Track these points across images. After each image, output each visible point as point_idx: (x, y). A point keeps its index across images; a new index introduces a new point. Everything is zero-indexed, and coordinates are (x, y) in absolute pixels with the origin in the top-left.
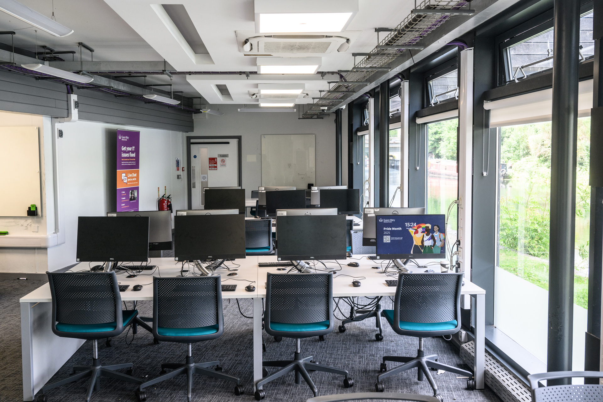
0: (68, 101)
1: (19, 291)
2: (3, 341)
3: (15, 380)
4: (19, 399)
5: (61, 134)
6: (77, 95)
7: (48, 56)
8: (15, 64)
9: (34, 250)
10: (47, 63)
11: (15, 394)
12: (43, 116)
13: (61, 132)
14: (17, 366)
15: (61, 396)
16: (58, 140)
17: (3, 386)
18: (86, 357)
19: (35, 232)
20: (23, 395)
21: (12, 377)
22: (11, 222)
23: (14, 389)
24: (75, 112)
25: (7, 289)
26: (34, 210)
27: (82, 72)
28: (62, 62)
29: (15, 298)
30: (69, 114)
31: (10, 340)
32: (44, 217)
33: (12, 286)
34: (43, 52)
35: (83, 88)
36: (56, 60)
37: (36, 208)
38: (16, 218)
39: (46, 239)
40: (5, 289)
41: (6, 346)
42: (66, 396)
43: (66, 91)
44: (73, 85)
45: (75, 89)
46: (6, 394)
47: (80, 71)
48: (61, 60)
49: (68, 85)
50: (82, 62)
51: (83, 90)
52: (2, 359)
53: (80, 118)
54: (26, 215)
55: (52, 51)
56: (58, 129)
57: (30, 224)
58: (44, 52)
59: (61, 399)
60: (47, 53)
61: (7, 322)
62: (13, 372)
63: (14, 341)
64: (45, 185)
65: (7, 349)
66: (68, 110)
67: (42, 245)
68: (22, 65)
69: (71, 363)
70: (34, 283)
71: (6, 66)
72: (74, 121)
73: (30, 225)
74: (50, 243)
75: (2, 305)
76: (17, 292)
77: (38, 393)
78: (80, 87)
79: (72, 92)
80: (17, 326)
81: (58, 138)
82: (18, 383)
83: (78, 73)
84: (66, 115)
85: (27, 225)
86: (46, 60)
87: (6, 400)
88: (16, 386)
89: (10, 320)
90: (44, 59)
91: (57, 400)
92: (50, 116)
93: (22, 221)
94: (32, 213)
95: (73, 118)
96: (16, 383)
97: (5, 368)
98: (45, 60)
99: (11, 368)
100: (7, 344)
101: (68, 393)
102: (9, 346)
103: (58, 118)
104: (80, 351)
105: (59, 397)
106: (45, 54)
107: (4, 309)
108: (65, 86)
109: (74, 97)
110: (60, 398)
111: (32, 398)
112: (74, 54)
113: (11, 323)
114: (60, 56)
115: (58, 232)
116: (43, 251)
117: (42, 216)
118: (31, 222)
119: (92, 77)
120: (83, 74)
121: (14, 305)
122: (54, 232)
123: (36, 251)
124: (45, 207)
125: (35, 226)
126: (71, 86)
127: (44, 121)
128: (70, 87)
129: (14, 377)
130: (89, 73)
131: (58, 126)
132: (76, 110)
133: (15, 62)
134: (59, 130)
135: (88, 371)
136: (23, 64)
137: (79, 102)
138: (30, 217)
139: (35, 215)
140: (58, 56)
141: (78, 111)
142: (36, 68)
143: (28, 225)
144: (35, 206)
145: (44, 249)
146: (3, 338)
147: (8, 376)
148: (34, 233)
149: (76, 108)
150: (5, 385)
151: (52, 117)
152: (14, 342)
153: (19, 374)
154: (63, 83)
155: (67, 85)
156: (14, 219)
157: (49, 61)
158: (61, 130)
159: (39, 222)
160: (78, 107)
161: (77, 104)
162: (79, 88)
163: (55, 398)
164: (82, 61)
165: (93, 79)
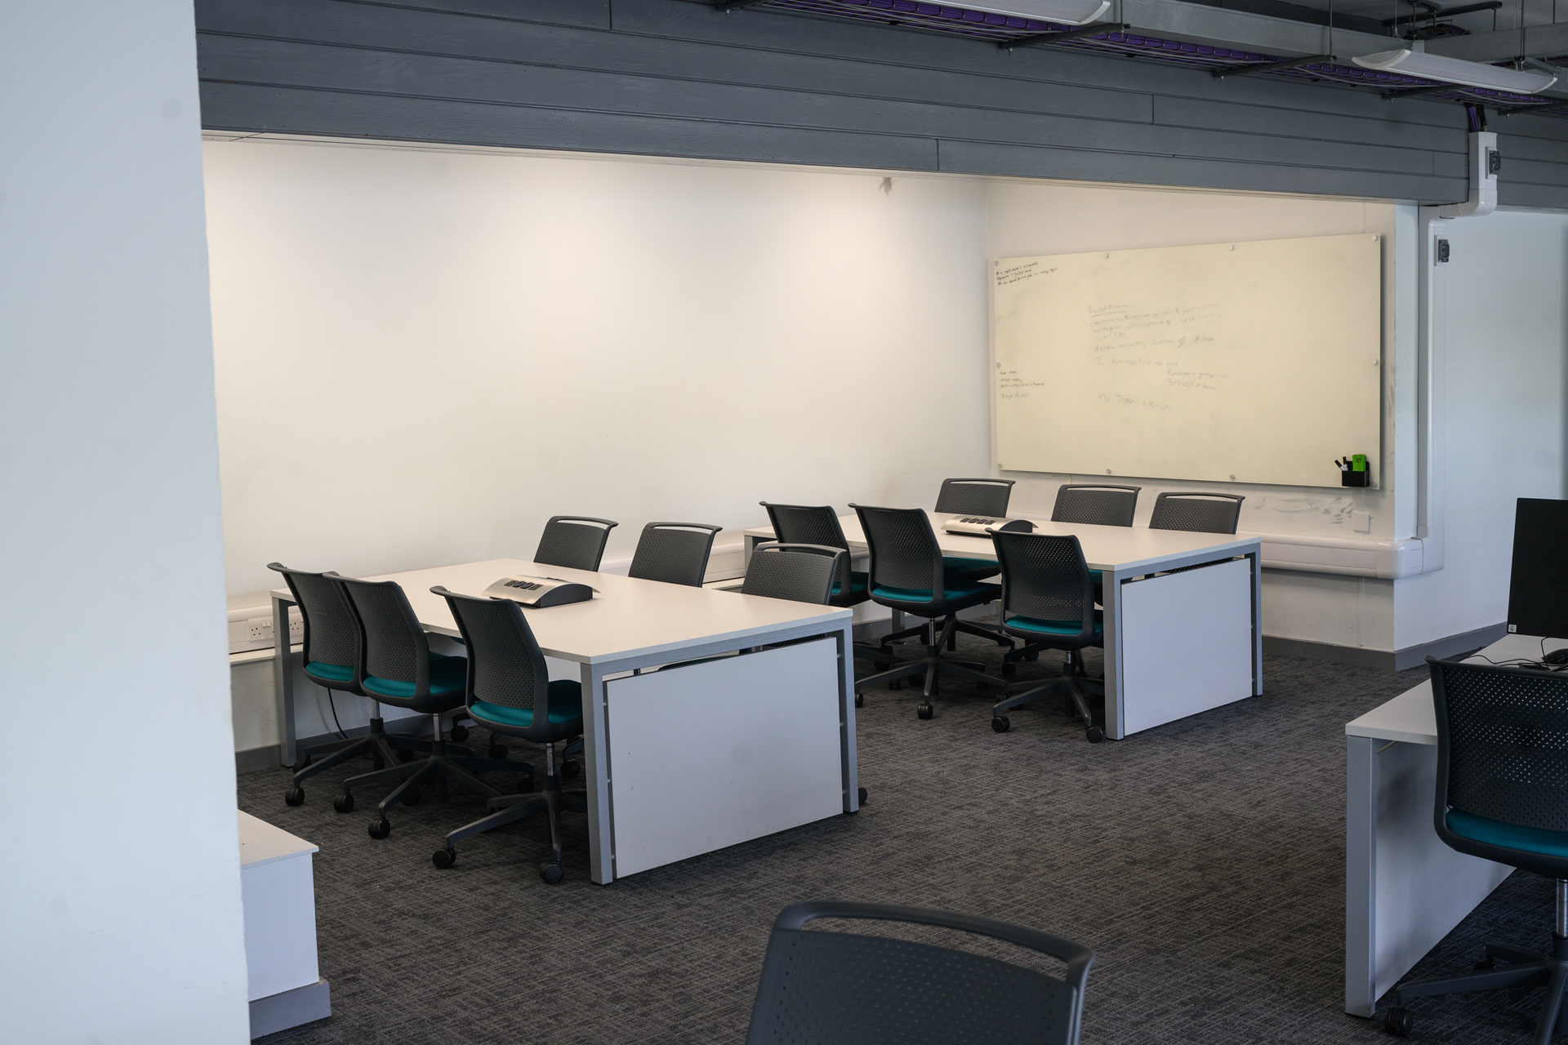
0: (1469, 154)
1: (1315, 693)
2: (1281, 827)
3: (1319, 944)
4: (1332, 1002)
5: (1444, 251)
6: (1496, 134)
7: (1422, 24)
8: (1335, 58)
9: (1358, 581)
10: (1419, 44)
11: (1320, 986)
12: (1395, 204)
13: (1444, 247)
14: (1323, 906)
15: (1450, 1024)
16: (1435, 270)
17: (1289, 956)
18: (1518, 917)
19: (1362, 532)
20: (1343, 994)
21: (1309, 933)
22: (1299, 500)
23: (1317, 971)
24: (1488, 185)
25: (1282, 684)
26: (1362, 470)
27: (1524, 59)
28: (1463, 37)
29: (1306, 711)
30: (1469, 193)
31: (1300, 828)
32: (1388, 492)
33: (1297, 677)
34: (1408, 17)
35: (1516, 110)
36: (1443, 34)
37: (1367, 465)
38: (1313, 490)
39: (1391, 555)
40: (1278, 682)
41: (1289, 843)
42: (1468, 1027)
43: (1465, 124)
44: (1485, 105)
45: (1490, 114)
46: (1297, 981)
47: (1518, 59)
48: (1460, 31)
49: (1472, 105)
50: (1523, 30)
51: (1516, 116)
52: (1282, 879)
53: (1504, 201)
54: (1339, 484)
55: (1432, 8)
56: (1435, 237)
57: (1348, 510)
58: (1412, 16)
59: (1453, 1033)
60: (1421, 18)
61: (1289, 776)
62: (1312, 921)
63: (1310, 832)
64: (1393, 399)
65: (1294, 851)
66: (1468, 179)
67: (1381, 570)
68: (1355, 60)
69: (1475, 929)
70: (1353, 675)
71: (1308, 69)
72: (1486, 212)
73: (1349, 512)
74: (1404, 567)
75: (1274, 725)
76: (1309, 693)
77: (1384, 997)
78: (1505, 108)
79: (1482, 125)
80: (1316, 791)
81: (1435, 265)
82: (1329, 957)
83: (1508, 64)
84: (1462, 197)
85: (1340, 513)
86: (1416, 39)
87: (1299, 998)
88: (1324, 963)
89: (1296, 772)
90: (1410, 36)
91: (1442, 1031)
92: (1416, 202)
93: (1327, 501)
94: (1356, 477)
95: (1482, 203)
96: (1321, 955)
97: (1291, 906)
98: (1412, 39)
99: (1306, 909)
100: (1292, 837)
101: (1472, 1020)
102: (1299, 845)
103: (1437, 205)
104: (1497, 897)
105: (1446, 1025)
106: (1412, 21)
107: (1279, 736)
108: (1464, 109)
109: (1487, 141)
110: (1450, 1028)
111: (1369, 1009)
112: (1498, 10)
113: (1299, 779)
114: (1457, 20)
115: (1426, 536)
116: (1383, 587)
117: (1382, 488)
118: (1351, 505)
119: (1552, 73)
120: (1527, 67)
121: (1305, 730)
122: (1413, 534)
123: (1363, 585)
124: (1393, 463)
125: (1361, 514)
126: (1480, 109)
127: (1398, 217)
128: (1478, 109)
129: (1317, 934)
130: (1543, 60)
131: (1438, 228)
132: (1493, 178)
133: (1333, 54)
134: (1440, 241)
135: (1535, 968)
136: (1358, 55)
137: (1501, 155)
138: (1351, 491)
139: (1362, 486)
140: (1449, 23)
141: (1498, 181)
142: (1392, 64)
143: (1342, 511)
144: (1363, 460)
145: (1385, 582)
146: (1282, 819)
147: (1300, 930)
148: (1359, 534)
149: (1491, 172)
150: (1292, 952)
151: (1422, 203)
152: (1310, 835)
153: (1329, 929)
154: (1458, 100)
155: (1468, 106)
156: (1306, 492)
157: (1425, 39)
158: (1446, 241)
159: (1374, 506)
160: (1498, 169)
161: (1495, 162)
162: (1502, 111)
163: (1433, 1023)
164: (1525, 25)
165: (1555, 79)
